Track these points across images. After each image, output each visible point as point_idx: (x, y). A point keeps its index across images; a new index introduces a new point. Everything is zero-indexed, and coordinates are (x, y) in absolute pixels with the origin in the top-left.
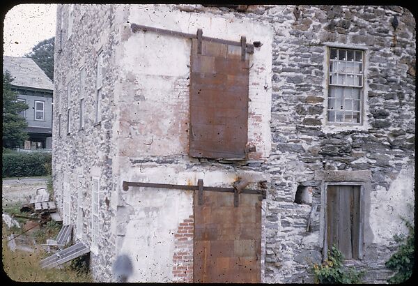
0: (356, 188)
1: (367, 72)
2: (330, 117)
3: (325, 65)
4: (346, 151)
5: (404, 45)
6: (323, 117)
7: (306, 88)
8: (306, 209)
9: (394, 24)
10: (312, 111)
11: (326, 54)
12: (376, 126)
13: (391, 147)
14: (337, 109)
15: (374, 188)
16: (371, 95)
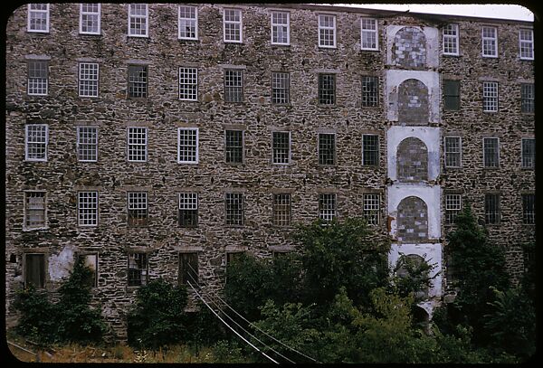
0: (42, 256)
1: (47, 202)
2: (28, 224)
3: (24, 200)
4: (36, 238)
5: (67, 188)
6: (23, 224)
7: (15, 211)
8: (15, 265)
9: (62, 179)
10: (18, 221)
11: (24, 196)
12: (52, 227)
13: (60, 236)
14: (32, 220)
15: (51, 255)
16: (49, 212)
